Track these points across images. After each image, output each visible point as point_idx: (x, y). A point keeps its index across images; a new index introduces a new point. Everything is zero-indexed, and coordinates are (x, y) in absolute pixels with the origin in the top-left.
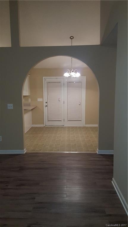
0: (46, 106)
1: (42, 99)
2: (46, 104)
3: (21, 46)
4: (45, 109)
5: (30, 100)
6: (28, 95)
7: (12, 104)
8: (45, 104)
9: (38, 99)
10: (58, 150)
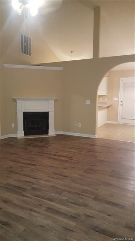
0: (121, 105)
1: (118, 98)
2: (122, 103)
3: (100, 57)
4: (120, 108)
5: (106, 99)
6: (105, 95)
7: (89, 101)
8: (120, 103)
9: (114, 98)
10: (123, 140)
